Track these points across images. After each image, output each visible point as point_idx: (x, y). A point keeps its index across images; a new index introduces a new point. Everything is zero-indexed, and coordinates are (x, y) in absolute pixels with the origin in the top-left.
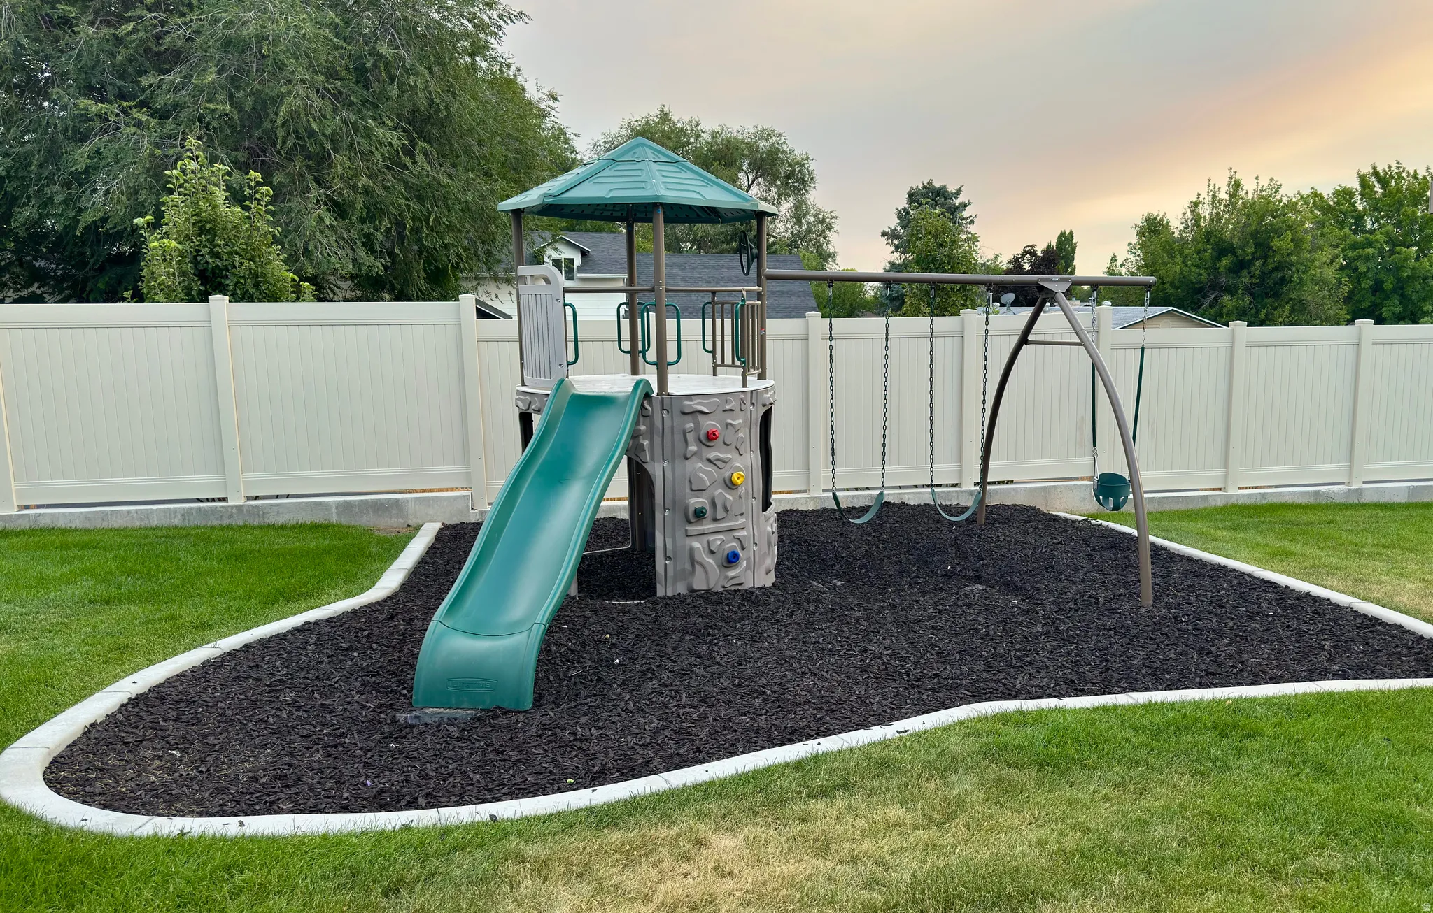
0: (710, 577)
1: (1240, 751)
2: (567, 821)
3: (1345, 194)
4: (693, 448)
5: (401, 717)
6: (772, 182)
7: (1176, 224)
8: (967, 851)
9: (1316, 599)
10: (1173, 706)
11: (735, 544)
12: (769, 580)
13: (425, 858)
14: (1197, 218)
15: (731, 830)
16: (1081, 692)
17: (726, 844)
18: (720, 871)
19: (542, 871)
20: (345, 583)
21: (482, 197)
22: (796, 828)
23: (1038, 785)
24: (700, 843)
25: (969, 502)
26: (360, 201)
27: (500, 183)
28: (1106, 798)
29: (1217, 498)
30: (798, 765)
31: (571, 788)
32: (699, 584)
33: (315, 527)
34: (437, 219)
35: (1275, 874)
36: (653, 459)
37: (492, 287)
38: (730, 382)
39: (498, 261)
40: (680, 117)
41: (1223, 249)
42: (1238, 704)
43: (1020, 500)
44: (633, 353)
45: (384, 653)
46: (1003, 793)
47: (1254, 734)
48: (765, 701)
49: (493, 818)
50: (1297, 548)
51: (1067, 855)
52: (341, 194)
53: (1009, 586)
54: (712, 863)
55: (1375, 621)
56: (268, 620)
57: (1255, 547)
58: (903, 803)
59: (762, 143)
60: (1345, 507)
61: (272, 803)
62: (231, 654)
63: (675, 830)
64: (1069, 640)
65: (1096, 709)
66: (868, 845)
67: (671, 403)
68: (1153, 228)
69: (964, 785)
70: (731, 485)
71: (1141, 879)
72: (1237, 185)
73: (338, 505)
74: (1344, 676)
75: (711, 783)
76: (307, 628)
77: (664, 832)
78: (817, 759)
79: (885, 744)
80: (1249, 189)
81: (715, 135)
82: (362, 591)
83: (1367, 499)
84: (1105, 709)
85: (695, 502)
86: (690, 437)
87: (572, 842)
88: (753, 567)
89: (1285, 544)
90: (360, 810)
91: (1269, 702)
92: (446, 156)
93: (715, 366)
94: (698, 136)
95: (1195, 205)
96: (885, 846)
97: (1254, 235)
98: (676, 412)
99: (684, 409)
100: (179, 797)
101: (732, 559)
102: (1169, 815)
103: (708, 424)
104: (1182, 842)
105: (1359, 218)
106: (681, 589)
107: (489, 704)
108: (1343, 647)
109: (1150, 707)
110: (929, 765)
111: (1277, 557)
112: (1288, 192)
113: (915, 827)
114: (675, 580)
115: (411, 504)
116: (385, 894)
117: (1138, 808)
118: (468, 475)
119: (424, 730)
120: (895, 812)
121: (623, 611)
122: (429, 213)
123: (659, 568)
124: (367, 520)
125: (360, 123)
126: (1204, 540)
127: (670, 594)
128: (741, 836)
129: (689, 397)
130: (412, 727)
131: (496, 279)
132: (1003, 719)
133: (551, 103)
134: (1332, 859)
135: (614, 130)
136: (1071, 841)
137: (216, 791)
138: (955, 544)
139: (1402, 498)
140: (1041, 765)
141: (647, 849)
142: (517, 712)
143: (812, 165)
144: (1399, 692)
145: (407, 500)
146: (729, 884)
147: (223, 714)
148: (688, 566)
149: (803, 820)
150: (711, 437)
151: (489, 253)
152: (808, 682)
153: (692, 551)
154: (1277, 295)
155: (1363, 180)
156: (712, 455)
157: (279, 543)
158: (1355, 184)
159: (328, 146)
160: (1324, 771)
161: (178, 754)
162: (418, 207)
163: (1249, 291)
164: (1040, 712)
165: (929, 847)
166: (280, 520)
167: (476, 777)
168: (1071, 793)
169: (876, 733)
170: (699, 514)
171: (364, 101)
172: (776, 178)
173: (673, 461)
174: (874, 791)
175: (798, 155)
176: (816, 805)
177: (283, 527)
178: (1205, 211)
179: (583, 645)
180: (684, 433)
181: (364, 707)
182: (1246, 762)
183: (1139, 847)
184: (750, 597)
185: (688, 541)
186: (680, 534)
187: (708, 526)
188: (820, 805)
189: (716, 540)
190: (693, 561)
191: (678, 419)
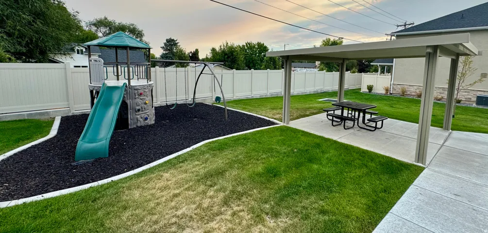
0: (142, 123)
1: (248, 142)
2: (130, 178)
3: (244, 46)
4: (137, 97)
5: (73, 164)
6: (134, 35)
7: (217, 50)
8: (211, 167)
9: (251, 115)
10: (236, 136)
11: (147, 116)
12: (154, 122)
13: (99, 192)
14: (221, 49)
15: (167, 172)
16: (221, 136)
17: (166, 175)
18: (168, 180)
19: (129, 188)
20: (40, 134)
21: (57, 34)
22: (179, 169)
23: (220, 153)
24: (162, 176)
25: (191, 102)
26: (17, 33)
27: (63, 32)
28: (230, 153)
29: (232, 99)
30: (175, 158)
31: (127, 171)
32: (139, 125)
33: (20, 121)
34: (43, 39)
35: (258, 160)
36: (127, 99)
37: (59, 56)
38: (144, 82)
39: (61, 50)
40: (110, 19)
41: (226, 54)
42: (245, 134)
43: (200, 102)
44: (118, 76)
45: (60, 150)
46: (214, 156)
47: (249, 139)
48: (163, 147)
49: (112, 181)
50: (247, 107)
51: (227, 164)
52: (10, 31)
53: (202, 118)
54: (165, 179)
55: (260, 118)
56: (19, 146)
57: (241, 107)
58: (198, 161)
59: (131, 26)
60: (251, 99)
61: (47, 190)
62: (11, 157)
63: (155, 175)
64: (216, 127)
65: (224, 139)
66: (194, 169)
67: (131, 87)
68: (213, 50)
69: (207, 156)
70: (146, 104)
71: (240, 165)
72: (227, 43)
73: (27, 114)
74: (258, 127)
75: (159, 164)
76: (33, 147)
77: (153, 176)
78: (179, 156)
79: (191, 151)
80: (229, 44)
81: (119, 24)
82: (46, 136)
83: (254, 98)
84: (226, 138)
85: (138, 108)
86: (136, 94)
87: (134, 181)
88: (151, 120)
89: (245, 106)
90: (75, 186)
91: (250, 133)
92: (46, 23)
93: (138, 78)
94: (115, 23)
95: (221, 46)
96: (197, 169)
97: (231, 52)
98: (133, 89)
99: (135, 88)
100: (14, 195)
101: (146, 119)
102: (241, 154)
103: (140, 91)
104: (244, 158)
105: (246, 50)
106: (135, 126)
107: (97, 157)
108: (257, 123)
109: (233, 137)
110: (200, 153)
111: (244, 109)
112: (235, 45)
113: (201, 165)
114: (133, 124)
115: (51, 112)
116: (92, 202)
117: (236, 154)
118: (69, 104)
119: (81, 166)
120: (197, 163)
121: (121, 132)
122: (41, 37)
123: (130, 122)
124: (37, 117)
125: (16, 13)
126: (233, 107)
127: (132, 127)
128: (169, 173)
129: (136, 86)
130: (77, 166)
131: (61, 54)
132: (210, 143)
133: (77, 14)
134: (264, 156)
135: (92, 20)
136: (227, 162)
137: (27, 191)
138: (190, 111)
139: (258, 97)
140: (219, 150)
141: (151, 179)
142: (105, 158)
143: (143, 32)
144: (266, 129)
145: (50, 112)
146: (170, 182)
147: (17, 172)
148: (136, 121)
149: (181, 168)
150: (141, 94)
151: (58, 48)
152: (170, 142)
153: (137, 118)
154: (235, 62)
155: (246, 44)
156: (141, 98)
157: (11, 126)
158: (245, 45)
159: (5, 18)
160: (260, 143)
161: (7, 185)
162: (37, 35)
163: (230, 62)
164: (216, 140)
165: (205, 167)
166: (7, 120)
167: (102, 173)
168: (225, 153)
169: (188, 149)
170: (139, 110)
171: (18, 8)
172: (135, 34)
173: (132, 99)
174: (192, 160)
175: (140, 30)
176: (181, 164)
177: (9, 121)
178: (222, 47)
179: (115, 141)
180: (135, 93)
181: (61, 163)
182: (249, 143)
183: (238, 160)
184: (150, 126)
185: (136, 116)
186: (134, 114)
187: (141, 112)
188: (183, 164)
189: (143, 115)
190: (137, 120)
191: (133, 91)
